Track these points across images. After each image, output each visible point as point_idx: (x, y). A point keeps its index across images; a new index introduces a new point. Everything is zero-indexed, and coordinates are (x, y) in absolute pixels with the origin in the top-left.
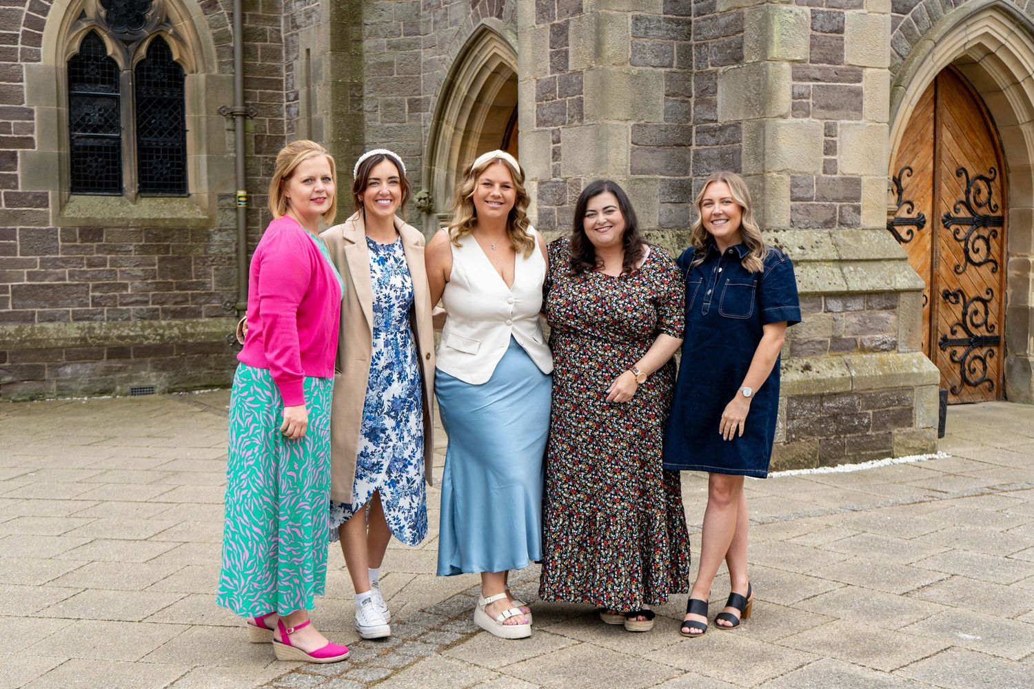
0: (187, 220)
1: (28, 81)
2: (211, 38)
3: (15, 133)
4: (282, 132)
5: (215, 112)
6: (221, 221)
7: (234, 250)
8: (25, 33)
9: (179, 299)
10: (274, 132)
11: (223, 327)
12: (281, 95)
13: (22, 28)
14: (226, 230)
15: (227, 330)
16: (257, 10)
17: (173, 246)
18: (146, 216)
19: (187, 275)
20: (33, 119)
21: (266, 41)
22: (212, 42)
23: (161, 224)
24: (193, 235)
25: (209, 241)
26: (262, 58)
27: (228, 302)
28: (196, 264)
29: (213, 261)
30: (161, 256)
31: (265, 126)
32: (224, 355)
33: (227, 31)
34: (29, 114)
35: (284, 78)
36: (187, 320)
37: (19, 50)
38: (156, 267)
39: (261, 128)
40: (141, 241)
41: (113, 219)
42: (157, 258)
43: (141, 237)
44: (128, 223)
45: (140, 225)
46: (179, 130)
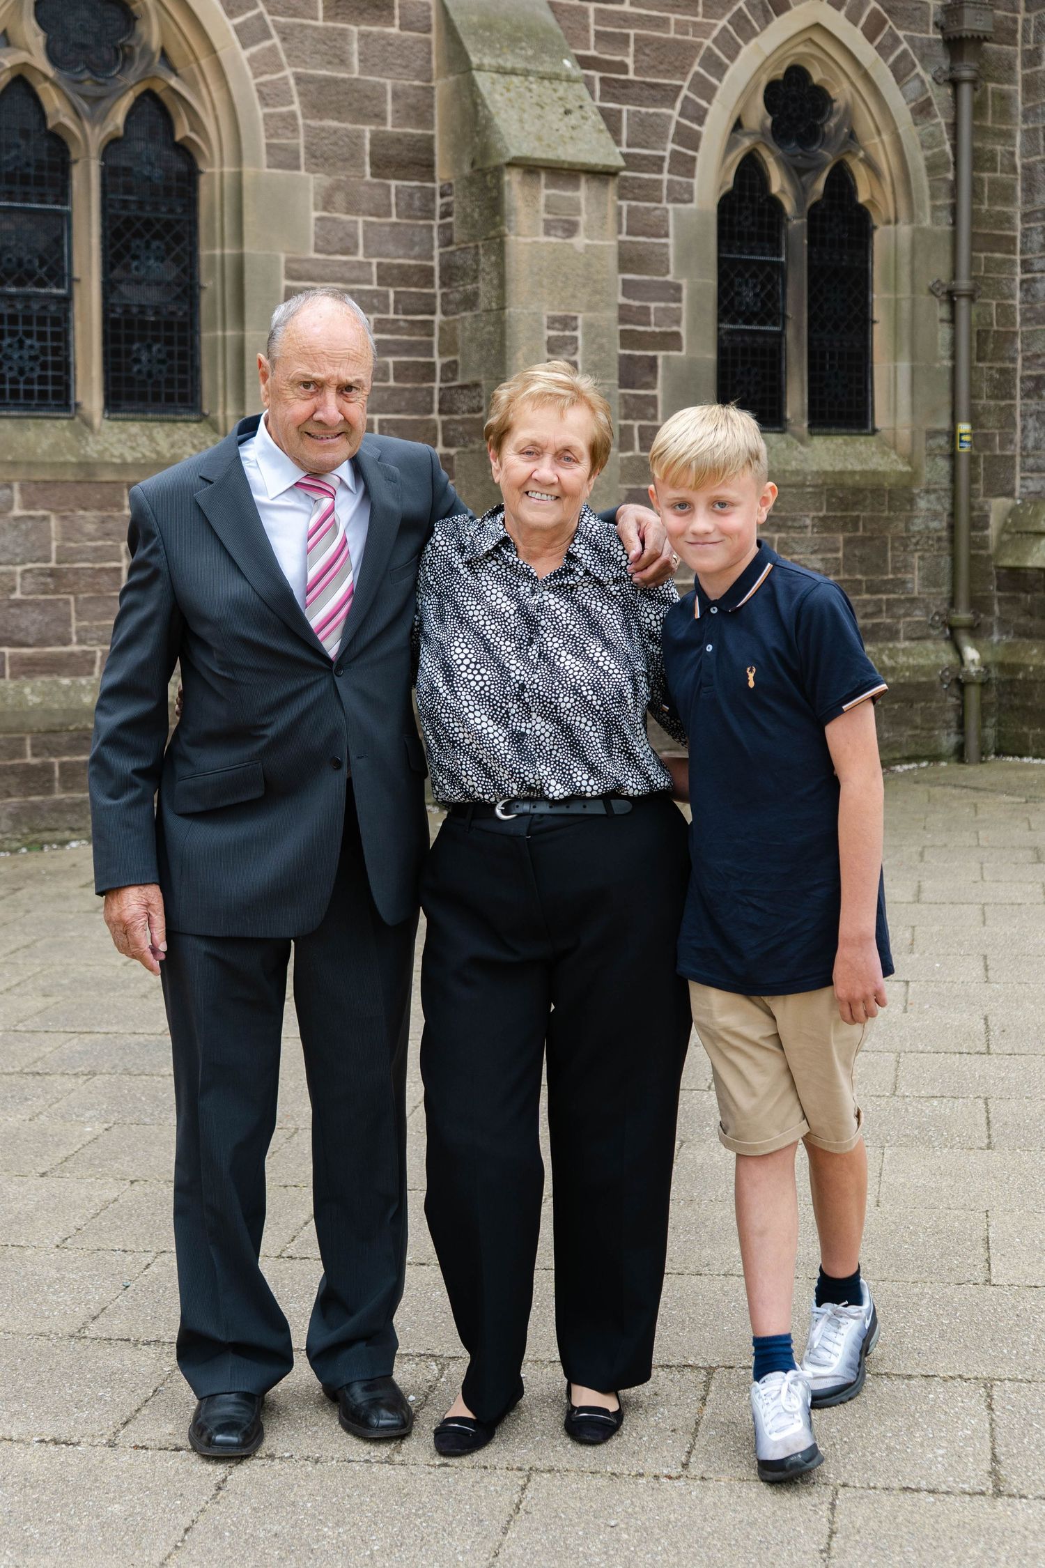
0: (884, 474)
1: (676, 237)
2: (922, 164)
3: (656, 325)
4: (1014, 324)
5: (925, 290)
6: (929, 476)
7: (945, 524)
8: (674, 154)
9: (870, 609)
10: (1003, 326)
11: (933, 657)
12: (1013, 262)
13: (671, 146)
14: (935, 491)
15: (938, 661)
16: (985, 119)
17: (864, 518)
18: (829, 468)
19: (881, 569)
20: (679, 300)
21: (995, 170)
22: (923, 172)
23: (849, 481)
24: (891, 499)
25: (912, 510)
26: (990, 199)
27: (937, 613)
28: (893, 548)
29: (917, 543)
30: (847, 534)
31: (991, 315)
32: (934, 705)
33: (943, 153)
34: (674, 292)
35: (1018, 235)
36: (880, 645)
37: (665, 184)
38: (840, 555)
39: (985, 318)
40: (821, 510)
41: (785, 471)
42: (841, 538)
43: (821, 503)
44: (805, 479)
45: (820, 482)
46: (863, 322)
